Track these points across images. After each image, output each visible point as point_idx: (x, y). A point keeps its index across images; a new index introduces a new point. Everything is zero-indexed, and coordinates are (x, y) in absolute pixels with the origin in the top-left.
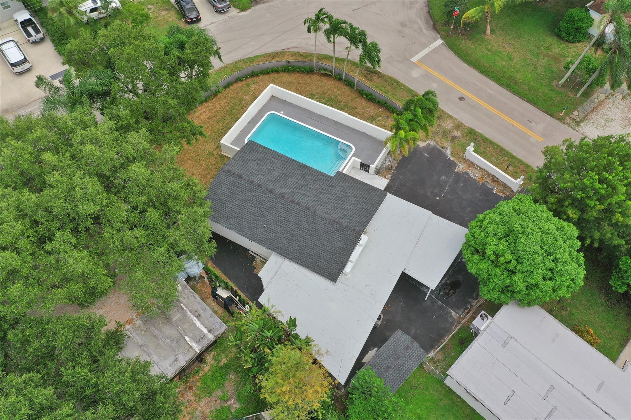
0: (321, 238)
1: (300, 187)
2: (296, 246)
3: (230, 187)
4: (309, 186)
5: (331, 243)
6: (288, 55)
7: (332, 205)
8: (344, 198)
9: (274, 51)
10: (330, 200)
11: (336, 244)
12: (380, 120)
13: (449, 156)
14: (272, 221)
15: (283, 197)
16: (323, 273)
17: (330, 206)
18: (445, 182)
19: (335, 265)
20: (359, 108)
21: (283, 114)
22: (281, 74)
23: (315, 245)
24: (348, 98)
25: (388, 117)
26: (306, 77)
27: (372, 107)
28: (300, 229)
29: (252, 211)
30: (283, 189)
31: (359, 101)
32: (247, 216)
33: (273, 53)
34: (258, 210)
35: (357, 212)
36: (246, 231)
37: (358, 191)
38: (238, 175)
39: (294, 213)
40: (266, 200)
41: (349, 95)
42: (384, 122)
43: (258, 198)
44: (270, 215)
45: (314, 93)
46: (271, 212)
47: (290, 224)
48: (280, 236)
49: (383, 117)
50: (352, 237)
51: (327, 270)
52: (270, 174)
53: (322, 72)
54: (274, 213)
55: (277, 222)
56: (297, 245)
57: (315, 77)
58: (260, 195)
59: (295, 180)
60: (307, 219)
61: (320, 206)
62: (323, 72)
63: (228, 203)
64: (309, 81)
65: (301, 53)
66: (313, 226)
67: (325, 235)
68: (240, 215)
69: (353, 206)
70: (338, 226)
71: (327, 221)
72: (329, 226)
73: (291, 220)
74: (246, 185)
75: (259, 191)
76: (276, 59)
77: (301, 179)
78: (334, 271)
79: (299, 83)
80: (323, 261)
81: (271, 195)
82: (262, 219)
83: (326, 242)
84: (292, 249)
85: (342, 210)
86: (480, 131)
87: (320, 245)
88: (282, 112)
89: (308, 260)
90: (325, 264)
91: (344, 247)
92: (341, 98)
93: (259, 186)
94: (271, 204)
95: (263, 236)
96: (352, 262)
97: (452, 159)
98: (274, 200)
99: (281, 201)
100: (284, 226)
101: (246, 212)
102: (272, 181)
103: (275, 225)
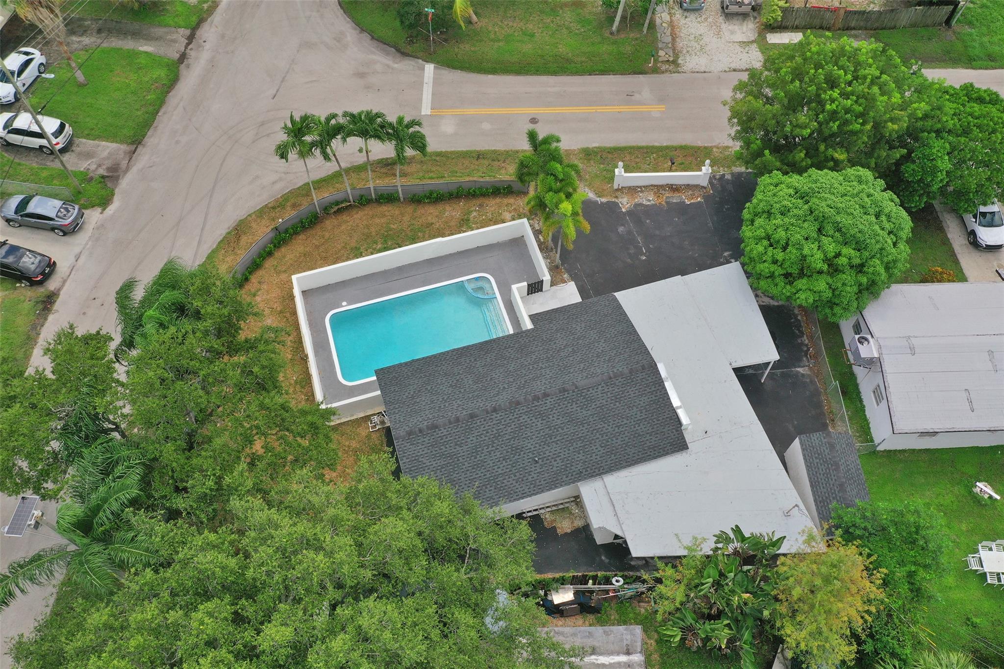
0: (617, 412)
1: (519, 372)
2: (600, 449)
3: (434, 453)
4: (526, 363)
5: (635, 408)
6: (255, 221)
7: (581, 362)
8: (580, 342)
9: (227, 231)
10: (571, 359)
11: (641, 403)
12: (475, 217)
13: (598, 199)
14: (537, 445)
15: (518, 403)
16: (664, 451)
17: (582, 365)
18: (630, 232)
19: (667, 428)
20: (433, 221)
21: (349, 304)
22: (278, 254)
23: (618, 427)
24: (405, 218)
25: (481, 206)
26: (317, 231)
27: (448, 208)
28: (582, 424)
29: (498, 456)
30: (504, 393)
31: (423, 211)
32: (499, 470)
33: (229, 233)
34: (505, 448)
35: (616, 344)
36: (520, 489)
37: (582, 319)
38: (428, 428)
39: (554, 411)
40: (501, 427)
41: (402, 214)
42: (482, 215)
43: (487, 433)
44: (527, 441)
45: (353, 245)
46: (524, 436)
47: (563, 429)
48: (567, 455)
49: (475, 210)
50: (649, 378)
51: (664, 442)
52: (462, 391)
53: (333, 211)
54: (529, 434)
55: (545, 442)
56: (598, 446)
57: (329, 223)
58: (487, 428)
59: (501, 370)
60: (576, 404)
61: (571, 375)
62: (336, 208)
63: (455, 475)
64: (327, 235)
65: (270, 205)
66: (593, 406)
67: (617, 403)
68: (488, 476)
69: (603, 341)
70: (620, 380)
71: (603, 385)
72: (611, 389)
73: (559, 422)
74: (454, 431)
75: (479, 424)
76: (244, 240)
77: (505, 362)
78: (673, 437)
79: (317, 247)
80: (648, 437)
81: (500, 414)
82: (522, 455)
83: (627, 410)
84: (598, 457)
85: (598, 357)
86: (597, 145)
87: (625, 421)
88: (344, 303)
89: (631, 453)
90: (654, 439)
91: (654, 398)
92: (396, 225)
93: (472, 416)
94: (513, 426)
95: (546, 475)
96: (680, 407)
97: (604, 200)
98: (511, 417)
99: (521, 411)
100: (558, 438)
101: (491, 465)
102: (478, 396)
103: (547, 448)
